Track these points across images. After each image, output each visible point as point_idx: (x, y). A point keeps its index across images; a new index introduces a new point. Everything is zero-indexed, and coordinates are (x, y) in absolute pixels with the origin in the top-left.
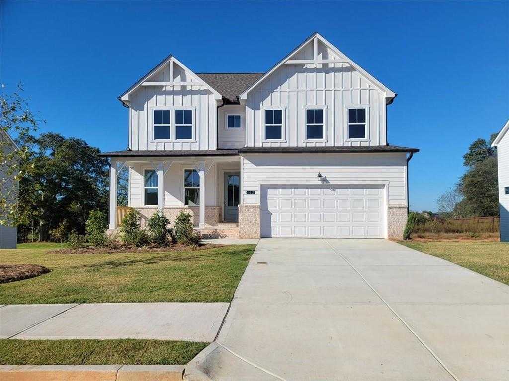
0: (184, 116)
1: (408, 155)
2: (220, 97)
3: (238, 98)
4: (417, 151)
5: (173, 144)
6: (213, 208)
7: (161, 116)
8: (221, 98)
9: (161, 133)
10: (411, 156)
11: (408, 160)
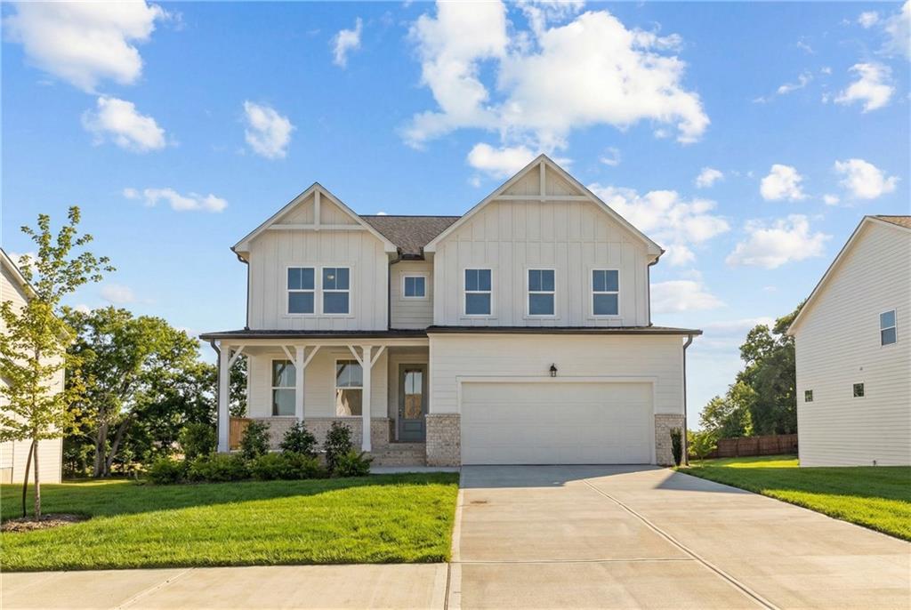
0: (338, 278)
1: (685, 339)
2: (393, 249)
3: (422, 251)
4: (699, 332)
5: (318, 318)
6: (381, 420)
7: (300, 277)
8: (395, 251)
9: (300, 303)
10: (690, 342)
11: (685, 347)
